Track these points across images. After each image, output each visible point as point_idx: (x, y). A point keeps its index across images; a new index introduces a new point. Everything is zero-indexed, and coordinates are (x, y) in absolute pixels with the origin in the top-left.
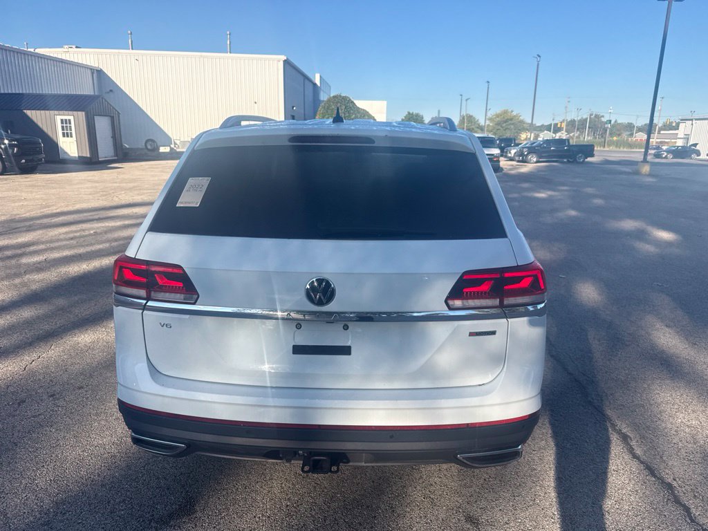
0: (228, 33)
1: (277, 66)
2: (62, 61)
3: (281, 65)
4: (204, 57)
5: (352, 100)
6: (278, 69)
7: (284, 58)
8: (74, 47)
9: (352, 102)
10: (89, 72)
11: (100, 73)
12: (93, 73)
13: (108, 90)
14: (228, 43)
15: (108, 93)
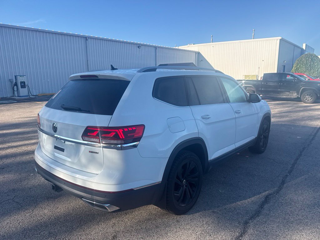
0: (253, 30)
1: (276, 42)
2: (185, 50)
3: (278, 41)
4: (241, 42)
5: (317, 55)
6: (276, 44)
7: (280, 38)
8: (193, 44)
9: (317, 57)
10: (195, 53)
11: (199, 53)
12: (196, 54)
13: (201, 60)
14: (253, 34)
15: (201, 61)
